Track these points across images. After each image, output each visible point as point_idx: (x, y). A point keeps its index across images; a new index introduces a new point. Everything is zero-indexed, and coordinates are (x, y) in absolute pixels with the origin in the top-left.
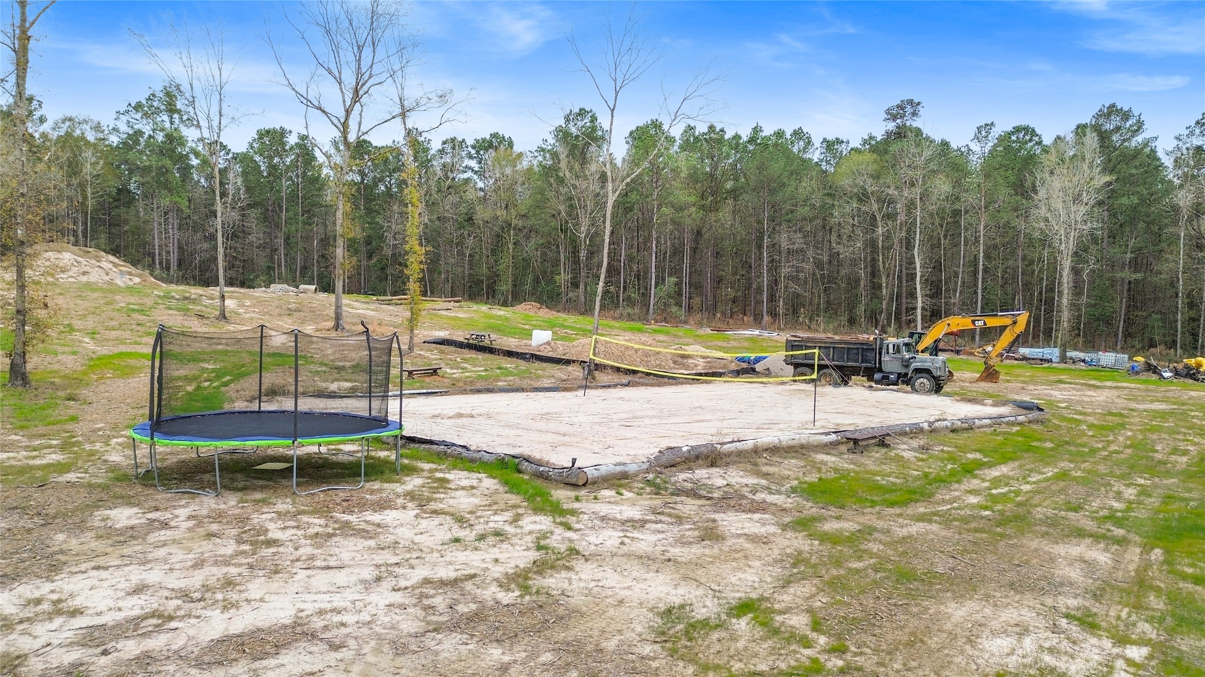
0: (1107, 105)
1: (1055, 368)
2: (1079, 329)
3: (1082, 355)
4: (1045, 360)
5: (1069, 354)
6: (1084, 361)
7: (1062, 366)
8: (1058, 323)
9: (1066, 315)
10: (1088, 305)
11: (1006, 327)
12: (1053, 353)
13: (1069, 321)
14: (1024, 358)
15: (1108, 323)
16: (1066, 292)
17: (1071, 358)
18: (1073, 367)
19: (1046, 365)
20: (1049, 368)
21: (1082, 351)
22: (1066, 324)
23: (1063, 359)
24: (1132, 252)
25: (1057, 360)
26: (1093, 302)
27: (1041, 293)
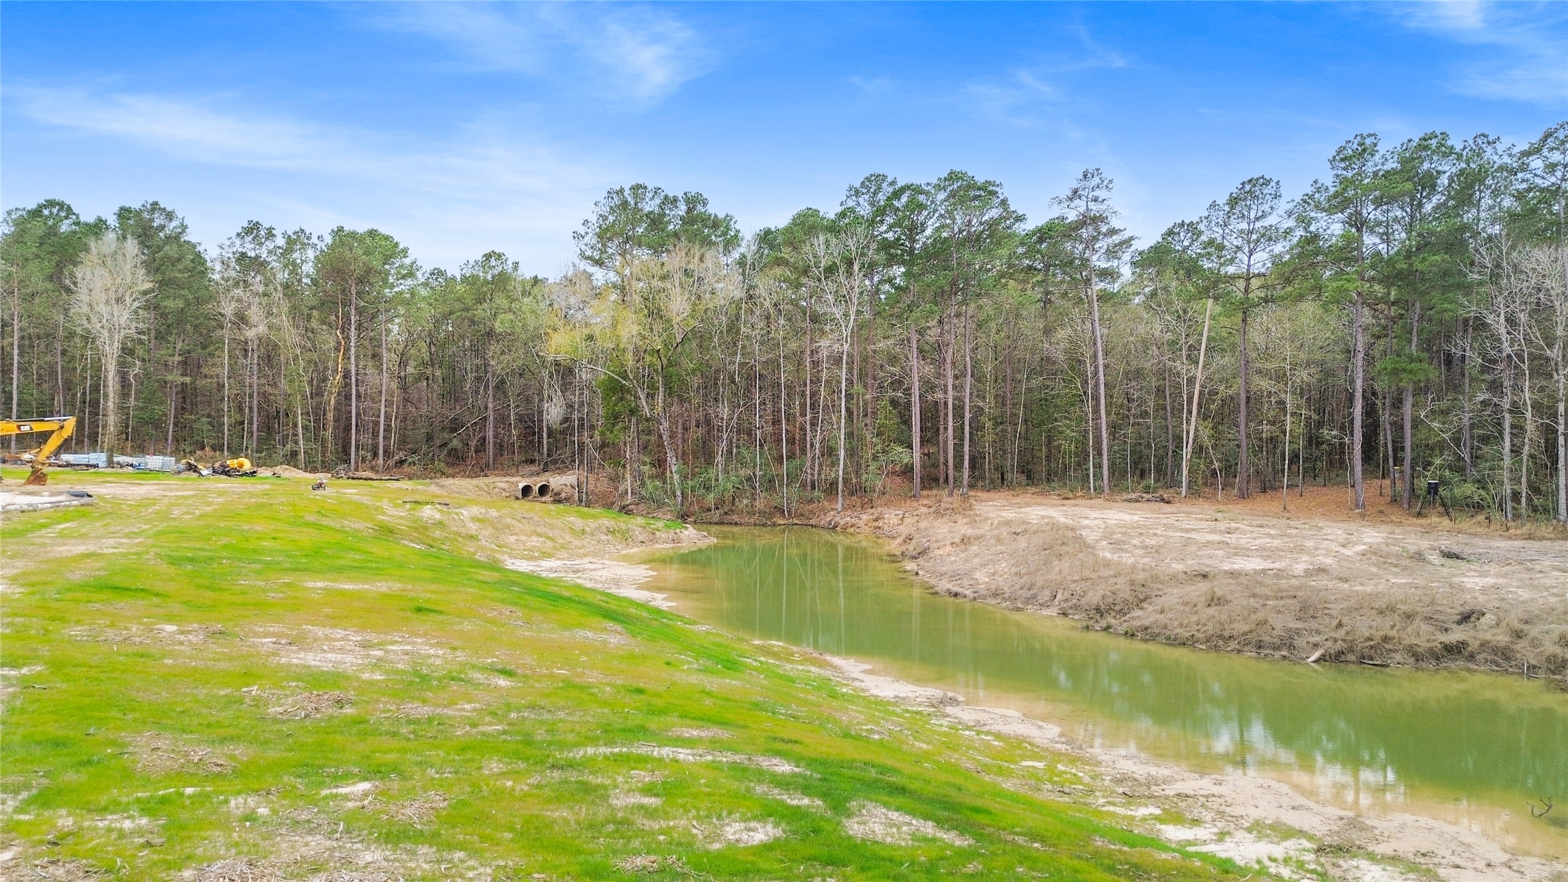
0: (150, 202)
1: (102, 473)
2: (127, 434)
3: (130, 460)
4: (91, 466)
5: (115, 459)
6: (132, 465)
7: (110, 470)
8: (104, 427)
9: (112, 419)
10: (137, 408)
11: (53, 432)
12: (99, 458)
13: (115, 426)
14: (68, 465)
15: (157, 426)
16: (111, 395)
17: (118, 463)
18: (120, 471)
19: (93, 470)
20: (95, 473)
21: (131, 456)
22: (112, 429)
23: (110, 463)
24: (179, 355)
25: (104, 465)
26: (141, 405)
27: (84, 393)
